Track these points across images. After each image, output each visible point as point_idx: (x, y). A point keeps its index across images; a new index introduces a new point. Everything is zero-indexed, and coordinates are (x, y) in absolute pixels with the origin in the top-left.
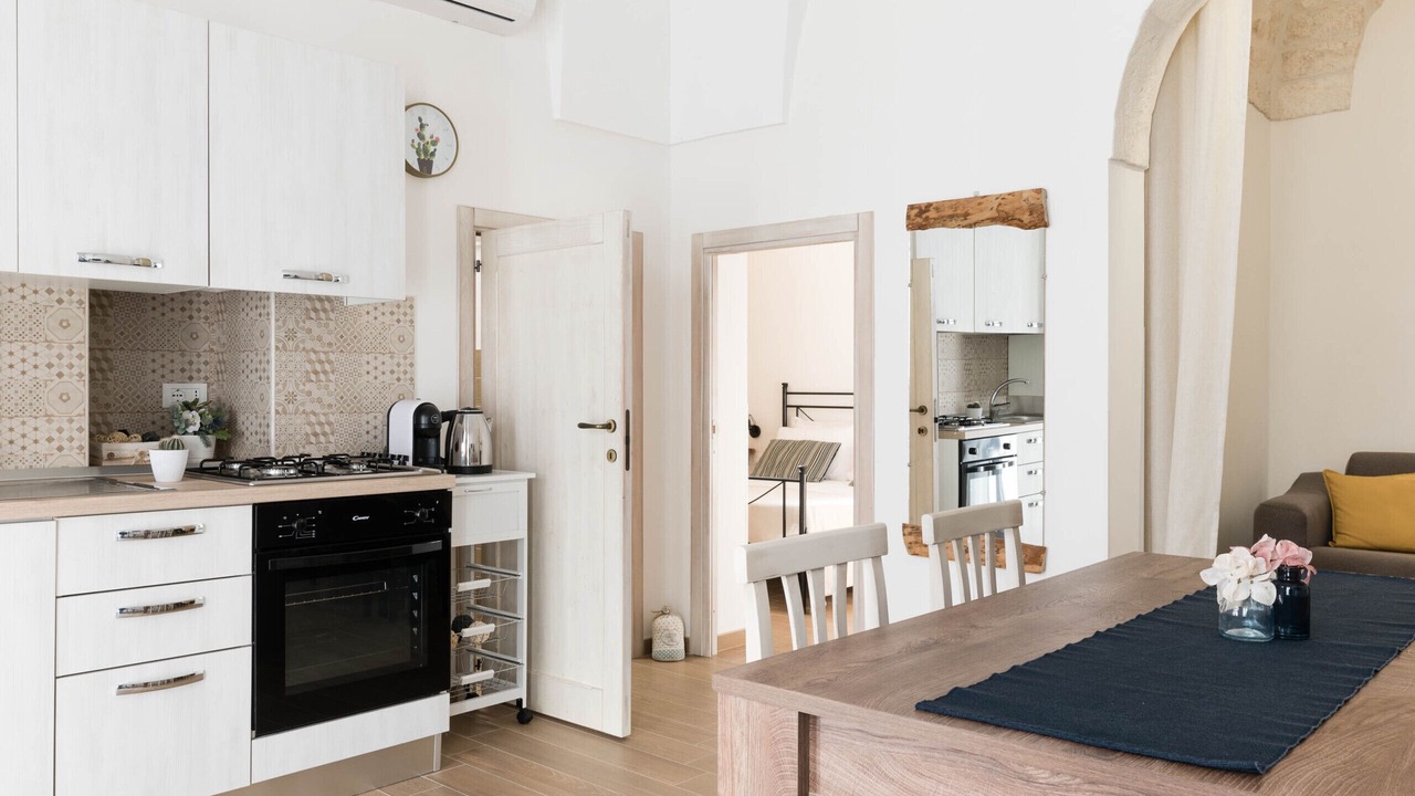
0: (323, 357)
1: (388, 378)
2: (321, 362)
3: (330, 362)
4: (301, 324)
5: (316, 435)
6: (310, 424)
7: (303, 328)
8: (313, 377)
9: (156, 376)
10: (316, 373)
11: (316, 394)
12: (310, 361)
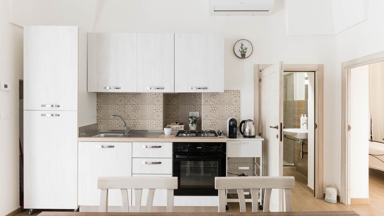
0: (215, 106)
1: (232, 111)
2: (214, 107)
3: (216, 107)
4: (209, 99)
5: (213, 125)
6: (211, 122)
7: (209, 100)
8: (212, 111)
9: (188, 110)
10: (213, 110)
11: (213, 115)
12: (211, 107)
